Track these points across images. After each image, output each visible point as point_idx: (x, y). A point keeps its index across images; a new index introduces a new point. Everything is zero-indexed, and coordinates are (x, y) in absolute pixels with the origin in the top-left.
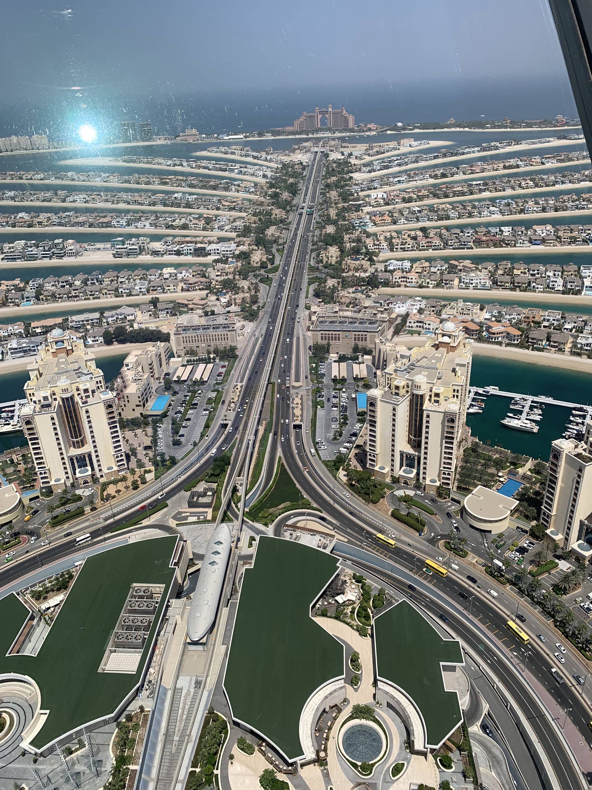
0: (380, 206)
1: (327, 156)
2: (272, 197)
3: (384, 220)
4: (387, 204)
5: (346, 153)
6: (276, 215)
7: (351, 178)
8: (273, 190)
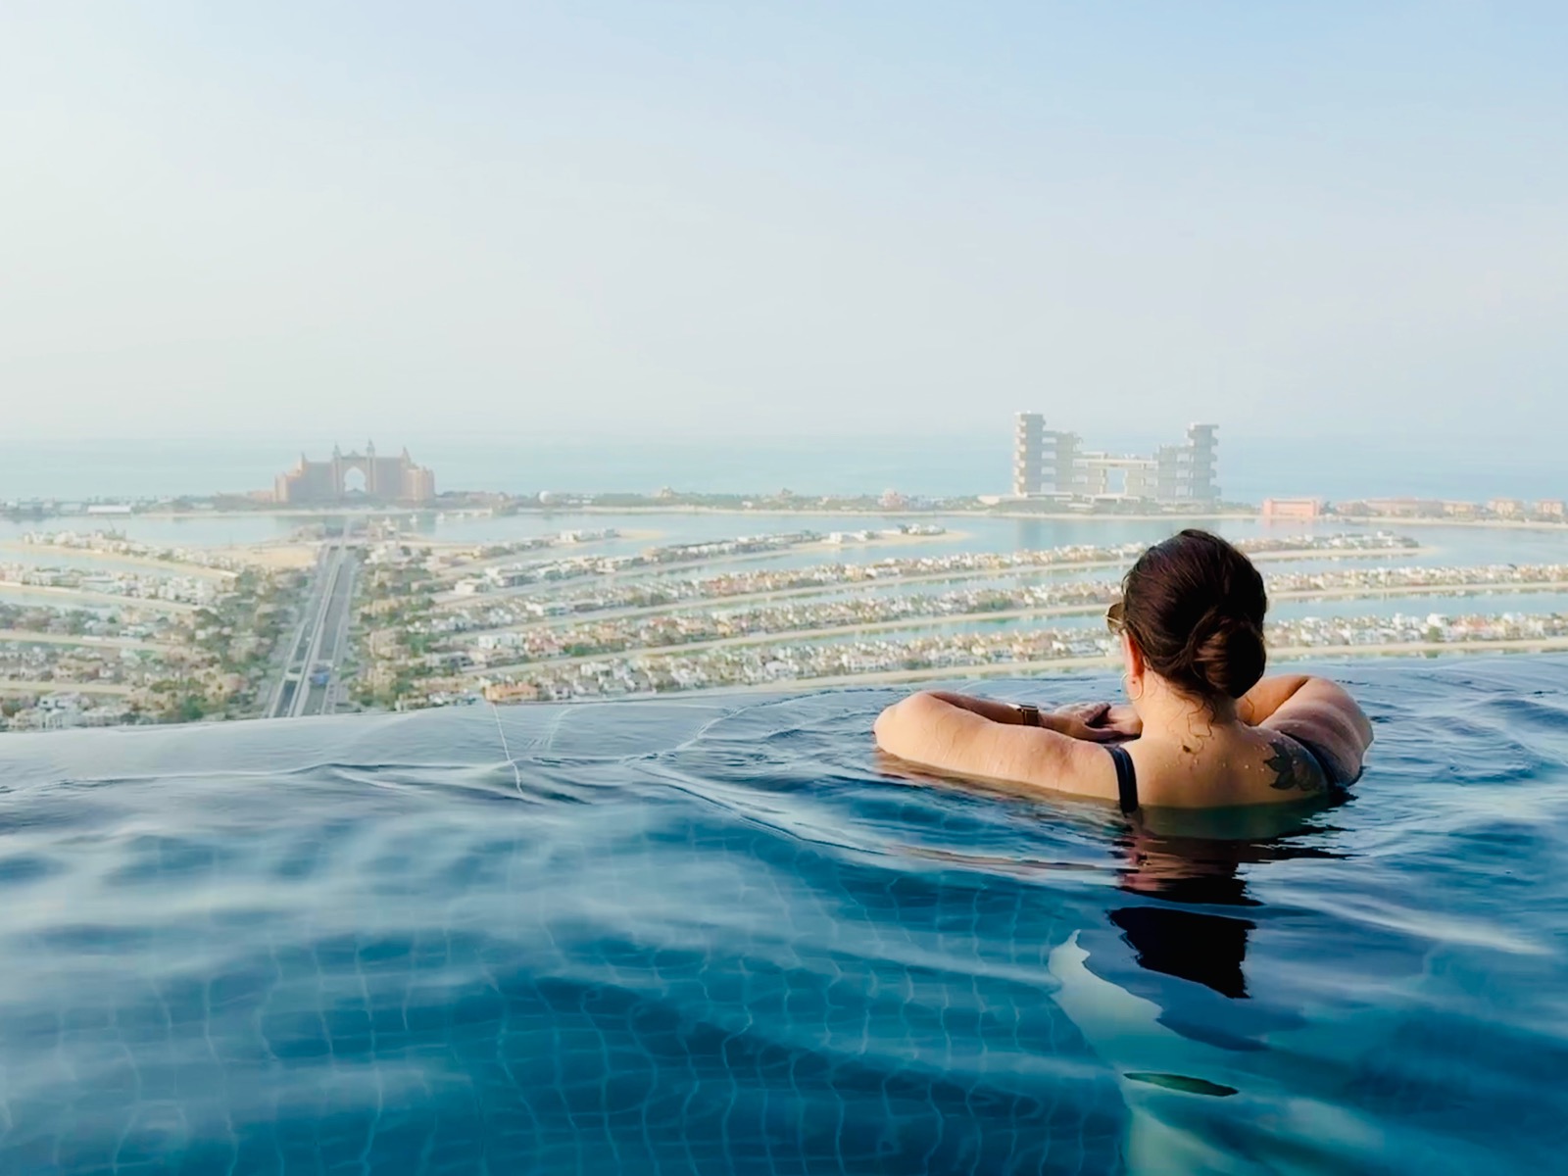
0: (507, 664)
1: (365, 554)
2: (207, 644)
3: (518, 693)
4: (525, 659)
5: (415, 553)
6: (220, 688)
7: (431, 603)
8: (212, 630)
